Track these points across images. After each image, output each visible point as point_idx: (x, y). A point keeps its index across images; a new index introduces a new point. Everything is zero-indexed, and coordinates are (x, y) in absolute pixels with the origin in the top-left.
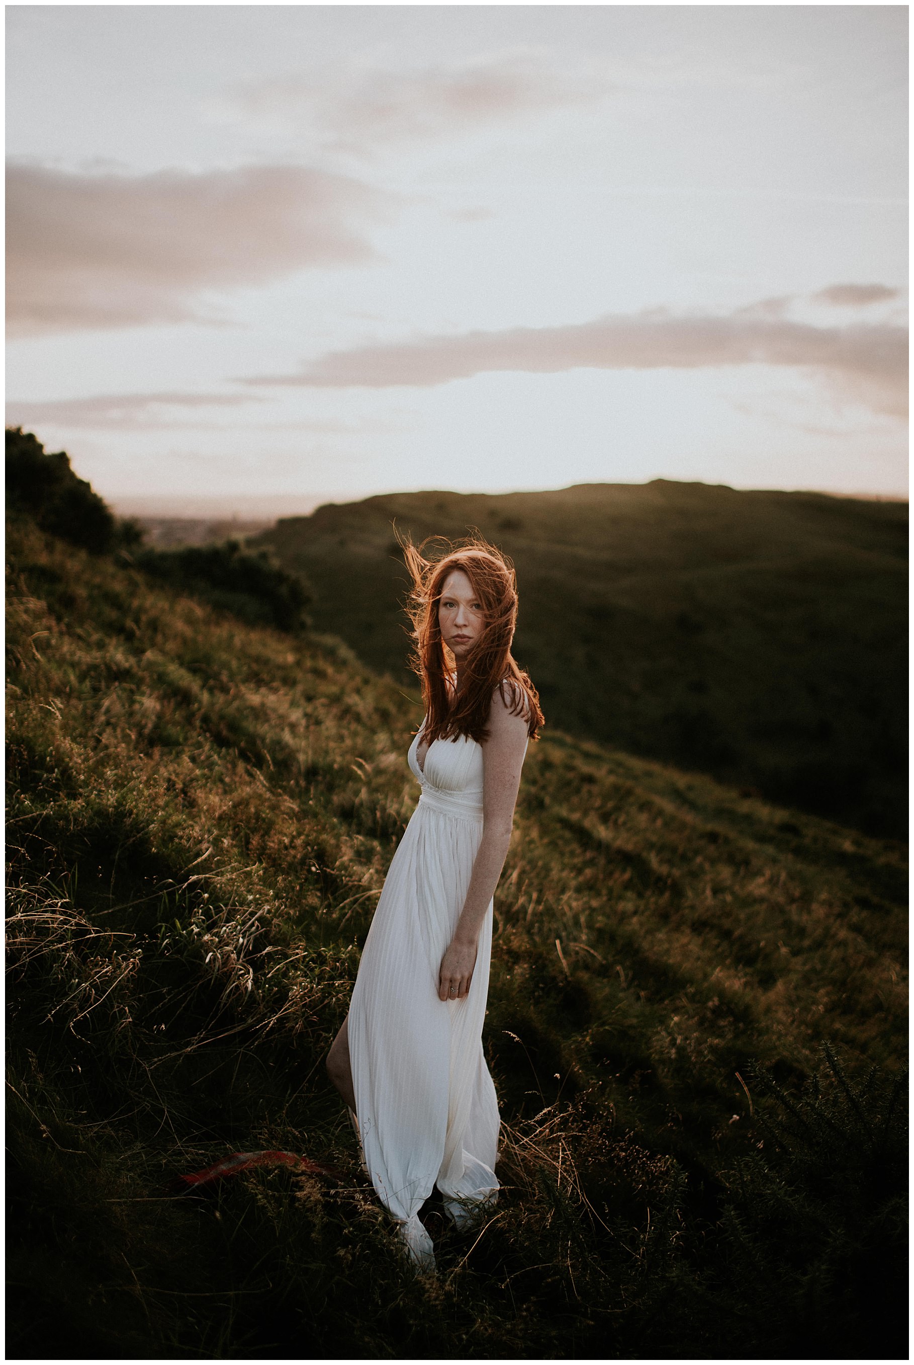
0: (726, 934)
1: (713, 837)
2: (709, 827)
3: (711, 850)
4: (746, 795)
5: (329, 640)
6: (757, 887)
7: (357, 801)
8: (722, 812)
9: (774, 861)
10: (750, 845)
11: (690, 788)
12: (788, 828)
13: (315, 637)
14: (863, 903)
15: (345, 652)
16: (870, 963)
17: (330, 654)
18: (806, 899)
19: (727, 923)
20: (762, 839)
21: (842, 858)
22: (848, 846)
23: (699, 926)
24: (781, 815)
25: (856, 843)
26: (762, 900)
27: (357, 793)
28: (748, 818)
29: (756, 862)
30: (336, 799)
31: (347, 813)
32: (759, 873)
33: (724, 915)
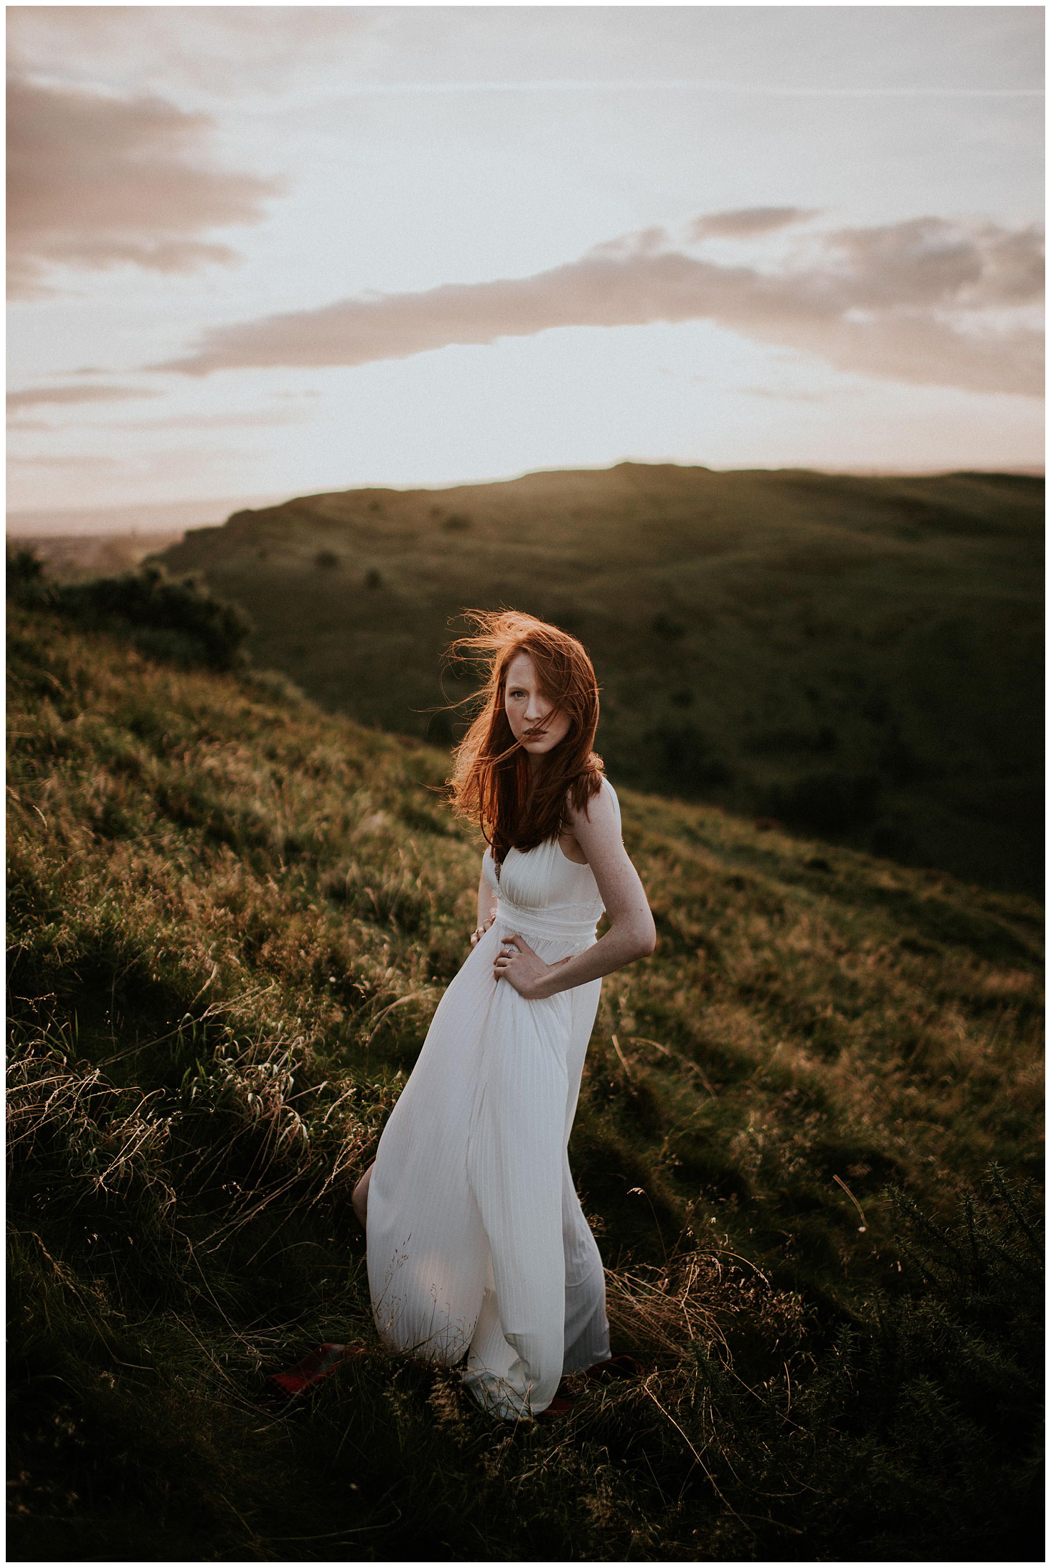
0: (775, 1000)
1: (738, 883)
2: (734, 870)
3: (740, 899)
4: (764, 828)
5: (272, 677)
6: (797, 940)
7: (348, 878)
8: (742, 852)
9: (809, 905)
10: (781, 889)
11: (702, 824)
12: (819, 865)
13: (258, 676)
14: (910, 946)
15: (292, 691)
16: (931, 1019)
17: (276, 697)
18: (852, 947)
19: (775, 986)
20: (790, 879)
21: (881, 896)
22: (885, 880)
23: (746, 994)
24: (808, 850)
25: (895, 877)
26: (806, 955)
27: (346, 870)
28: (770, 856)
29: (790, 909)
30: (326, 877)
31: (340, 895)
32: (796, 922)
33: (770, 977)
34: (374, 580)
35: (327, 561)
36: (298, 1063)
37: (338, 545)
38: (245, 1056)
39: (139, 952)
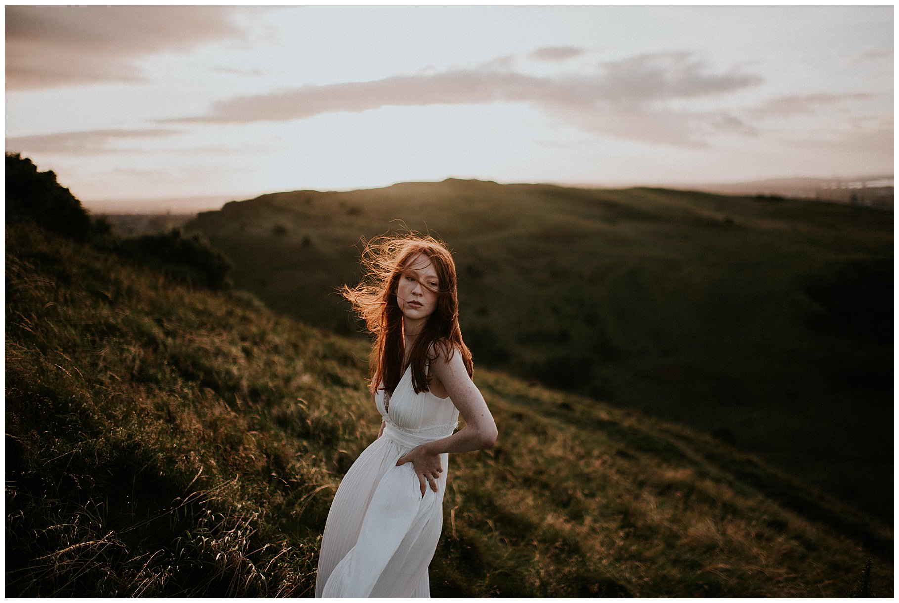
0: (545, 486)
1: (519, 417)
2: (518, 408)
3: (521, 426)
4: (532, 385)
5: (245, 295)
6: (555, 450)
7: (289, 412)
8: (521, 398)
9: (561, 429)
10: (545, 420)
11: (497, 382)
12: (565, 406)
13: (237, 293)
14: (622, 454)
15: (257, 303)
16: (637, 497)
17: (248, 305)
18: (588, 455)
19: (544, 478)
20: (549, 414)
21: (601, 425)
22: (603, 415)
23: (527, 482)
24: (558, 397)
25: (609, 413)
26: (561, 459)
27: (288, 407)
28: (537, 401)
29: (551, 432)
30: (275, 411)
31: (283, 422)
32: (554, 440)
33: (541, 472)
34: (306, 242)
35: (280, 231)
36: (254, 530)
37: (286, 222)
38: (220, 526)
39: (151, 457)
